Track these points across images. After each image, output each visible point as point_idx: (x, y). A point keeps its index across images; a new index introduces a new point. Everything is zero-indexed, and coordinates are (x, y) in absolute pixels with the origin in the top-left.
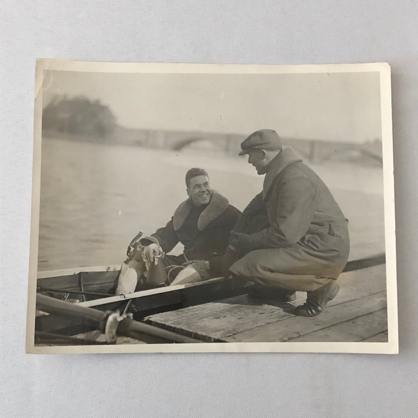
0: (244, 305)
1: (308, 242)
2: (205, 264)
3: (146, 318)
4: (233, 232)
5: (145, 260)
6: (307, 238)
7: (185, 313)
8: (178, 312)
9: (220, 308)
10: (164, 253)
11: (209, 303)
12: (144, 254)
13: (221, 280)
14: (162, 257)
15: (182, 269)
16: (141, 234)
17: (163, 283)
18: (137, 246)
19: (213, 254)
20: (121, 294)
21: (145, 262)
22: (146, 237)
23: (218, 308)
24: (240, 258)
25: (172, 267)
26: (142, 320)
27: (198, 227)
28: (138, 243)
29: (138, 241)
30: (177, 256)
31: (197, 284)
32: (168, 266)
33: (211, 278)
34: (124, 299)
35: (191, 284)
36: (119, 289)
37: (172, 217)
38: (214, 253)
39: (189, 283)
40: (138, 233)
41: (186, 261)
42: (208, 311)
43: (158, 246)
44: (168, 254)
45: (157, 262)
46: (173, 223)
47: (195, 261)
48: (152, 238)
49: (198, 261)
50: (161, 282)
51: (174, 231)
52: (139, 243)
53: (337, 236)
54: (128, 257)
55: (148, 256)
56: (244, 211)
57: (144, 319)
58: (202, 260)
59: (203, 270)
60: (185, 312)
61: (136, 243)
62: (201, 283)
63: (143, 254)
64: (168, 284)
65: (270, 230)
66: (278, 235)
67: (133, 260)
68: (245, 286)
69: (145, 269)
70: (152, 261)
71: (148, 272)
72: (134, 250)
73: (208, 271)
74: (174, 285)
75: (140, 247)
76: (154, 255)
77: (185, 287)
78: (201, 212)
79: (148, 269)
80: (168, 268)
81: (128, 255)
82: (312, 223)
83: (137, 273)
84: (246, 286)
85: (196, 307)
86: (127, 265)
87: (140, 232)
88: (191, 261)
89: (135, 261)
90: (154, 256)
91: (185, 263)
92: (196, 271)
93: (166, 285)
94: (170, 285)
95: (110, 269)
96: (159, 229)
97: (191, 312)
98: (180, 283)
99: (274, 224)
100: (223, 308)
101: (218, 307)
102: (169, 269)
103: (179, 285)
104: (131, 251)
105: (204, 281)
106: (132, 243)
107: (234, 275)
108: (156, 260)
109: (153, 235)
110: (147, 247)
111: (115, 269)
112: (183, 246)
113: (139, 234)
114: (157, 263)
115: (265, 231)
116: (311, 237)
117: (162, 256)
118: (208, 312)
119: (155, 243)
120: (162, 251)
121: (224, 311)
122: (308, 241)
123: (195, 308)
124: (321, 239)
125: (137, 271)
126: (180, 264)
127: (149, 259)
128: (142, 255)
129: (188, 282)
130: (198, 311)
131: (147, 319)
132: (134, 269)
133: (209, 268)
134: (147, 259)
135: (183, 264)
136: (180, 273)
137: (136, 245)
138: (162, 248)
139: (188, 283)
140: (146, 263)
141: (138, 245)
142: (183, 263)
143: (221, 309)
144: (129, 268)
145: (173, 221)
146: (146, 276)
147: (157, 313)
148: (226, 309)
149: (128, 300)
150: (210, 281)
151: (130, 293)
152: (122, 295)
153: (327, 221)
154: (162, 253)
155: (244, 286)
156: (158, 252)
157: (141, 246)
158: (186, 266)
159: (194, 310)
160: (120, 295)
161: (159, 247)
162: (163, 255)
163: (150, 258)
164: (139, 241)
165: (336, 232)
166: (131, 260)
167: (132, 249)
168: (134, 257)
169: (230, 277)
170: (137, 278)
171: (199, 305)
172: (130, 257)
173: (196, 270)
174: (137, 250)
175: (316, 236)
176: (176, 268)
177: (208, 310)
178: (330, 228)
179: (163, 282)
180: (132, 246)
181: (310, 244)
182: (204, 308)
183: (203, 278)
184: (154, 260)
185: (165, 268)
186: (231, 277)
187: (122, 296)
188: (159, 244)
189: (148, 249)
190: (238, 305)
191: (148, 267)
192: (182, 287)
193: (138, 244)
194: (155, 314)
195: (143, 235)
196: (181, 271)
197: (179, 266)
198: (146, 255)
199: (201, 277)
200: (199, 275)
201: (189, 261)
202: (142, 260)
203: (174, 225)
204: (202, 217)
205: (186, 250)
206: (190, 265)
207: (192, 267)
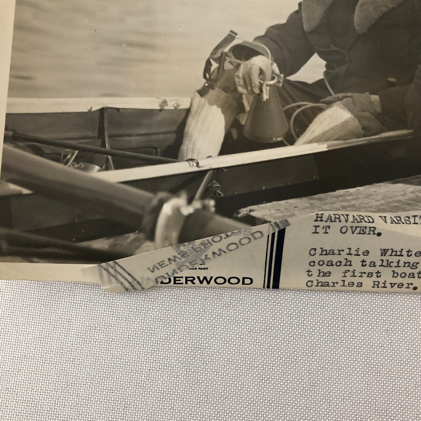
2: (371, 103)
3: (244, 211)
5: (240, 89)
7: (328, 204)
8: (312, 201)
9: (404, 195)
10: (282, 76)
11: (381, 184)
12: (240, 75)
13: (406, 135)
14: (277, 85)
15: (321, 110)
16: (234, 35)
17: (279, 139)
18: (225, 60)
19: (389, 82)
20: (190, 157)
21: (241, 95)
22: (243, 42)
23: (401, 195)
25: (299, 107)
26: (234, 216)
27: (355, 24)
28: (226, 54)
29: (226, 49)
30: (310, 82)
31: (355, 142)
32: (289, 104)
34: (196, 169)
36: (185, 148)
37: (300, 4)
38: (389, 79)
39: (337, 139)
41: (331, 95)
42: (377, 201)
43: (271, 62)
44: (292, 78)
45: (266, 95)
46: (301, 14)
47: (349, 94)
48: (256, 46)
49: (356, 95)
50: (276, 137)
51: (305, 32)
52: (229, 54)
54: (205, 83)
55: (247, 80)
57: (238, 213)
58: (363, 92)
59: (367, 114)
60: (329, 200)
61: (222, 54)
62: (362, 141)
63: (239, 77)
64: (290, 140)
67: (217, 89)
69: (241, 108)
70: (257, 91)
71: (247, 114)
72: (219, 68)
73: (378, 116)
74: (305, 143)
75: (231, 62)
76: (261, 79)
77: (327, 148)
79: (247, 108)
80: (292, 107)
81: (205, 77)
83: (225, 117)
85: (352, 190)
86: (203, 100)
87: (231, 31)
88: (341, 95)
89: (220, 90)
90: (262, 82)
91: (328, 99)
92: (352, 116)
93: (286, 142)
94: (296, 143)
95: (167, 105)
96: (272, 27)
97: (342, 201)
98: (318, 140)
100: (411, 196)
101: (402, 193)
102: (294, 109)
103: (316, 145)
104: (212, 69)
106: (215, 54)
108: (266, 91)
109: (258, 38)
110: (247, 62)
111: (178, 106)
112: (324, 63)
113: (229, 35)
114: (268, 97)
117: (278, 82)
118: (380, 202)
119: (263, 55)
120: (277, 70)
121: (414, 203)
123: (351, 194)
125: (224, 112)
126: (316, 99)
127: (249, 88)
128: (236, 80)
129: (334, 138)
130: (357, 198)
131: (245, 213)
132: (219, 107)
133: (379, 109)
134: (247, 89)
135: (322, 100)
136: (316, 120)
137: (223, 58)
138: (278, 66)
139: (333, 140)
140: (244, 96)
141: (227, 58)
142: (324, 98)
143: (406, 198)
144: (208, 106)
145: (302, 10)
146: (243, 123)
147: (267, 202)
148: (417, 196)
149: (206, 171)
150: (382, 138)
151: (210, 157)
152: (192, 160)
154: (277, 75)
156: (269, 75)
157: (234, 60)
158: (330, 104)
159: (347, 198)
160: (187, 161)
161: (272, 64)
162: (281, 80)
163: (253, 85)
164: (229, 51)
166: (213, 88)
167: (215, 65)
168: (219, 83)
170: (225, 128)
171: (358, 188)
172: (209, 82)
173: (352, 114)
174: (225, 68)
176: (308, 108)
177: (378, 199)
179: (279, 137)
180: (214, 59)
182: (371, 195)
183: (367, 131)
184: (261, 91)
185: (283, 107)
187: (191, 162)
188: (273, 58)
189: (250, 66)
191: (249, 104)
192: (323, 147)
193: (228, 56)
194: (262, 203)
195: (238, 38)
196: (319, 113)
197: (314, 103)
198: (244, 80)
199: (364, 128)
200: (358, 124)
201: (335, 93)
202: (236, 90)
203: (304, 19)
204: (362, 5)
205: (330, 71)
206: (338, 102)
207: (342, 106)
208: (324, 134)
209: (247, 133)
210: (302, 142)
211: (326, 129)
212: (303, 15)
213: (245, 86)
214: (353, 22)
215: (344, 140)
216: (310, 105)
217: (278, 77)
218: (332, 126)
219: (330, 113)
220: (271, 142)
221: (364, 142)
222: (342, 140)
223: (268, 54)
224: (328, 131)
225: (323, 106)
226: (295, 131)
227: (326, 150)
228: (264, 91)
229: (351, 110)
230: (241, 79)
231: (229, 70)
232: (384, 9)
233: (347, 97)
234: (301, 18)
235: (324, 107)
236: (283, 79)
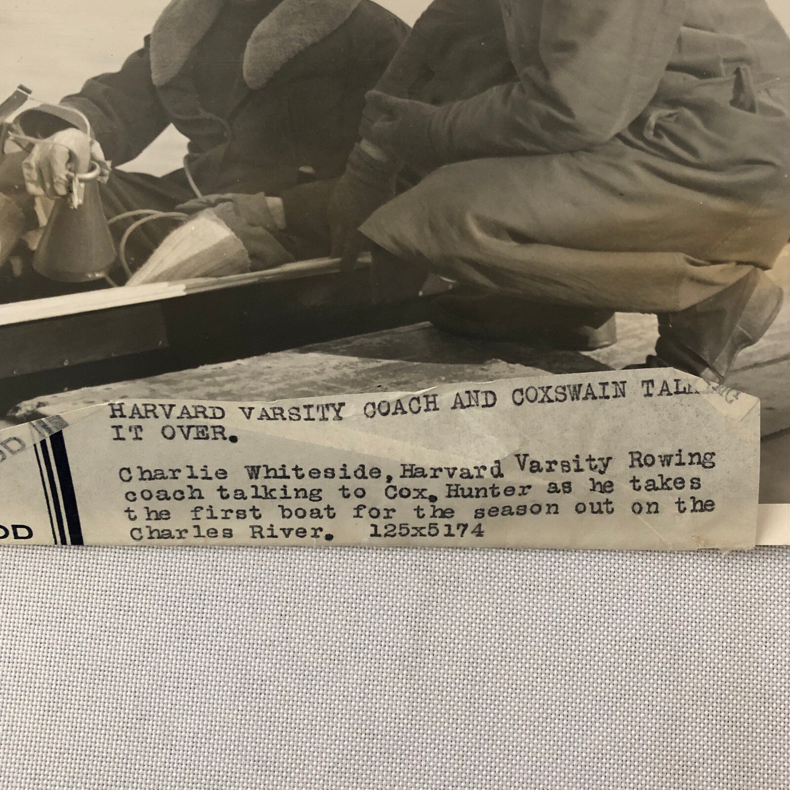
0: (415, 364)
1: (656, 134)
2: (267, 210)
3: (27, 406)
4: (379, 93)
5: (32, 188)
6: (653, 120)
7: (182, 390)
8: (153, 386)
9: (322, 372)
10: (109, 163)
11: (280, 354)
12: (33, 164)
13: (328, 267)
14: (99, 179)
15: (176, 224)
16: (25, 93)
17: (100, 275)
18: (7, 136)
19: (302, 173)
21: (33, 197)
22: (42, 106)
23: (316, 372)
24: (401, 189)
25: (137, 218)
26: (8, 415)
27: (245, 74)
28: (9, 127)
29: (11, 118)
31: (235, 279)
32: (119, 213)
33: (289, 261)
35: (213, 279)
37: (147, 39)
38: (302, 169)
39: (204, 275)
40: (15, 88)
41: (195, 196)
42: (272, 383)
43: (89, 139)
44: (127, 167)
45: (79, 198)
46: (148, 56)
47: (229, 195)
48: (65, 111)
49: (241, 197)
50: (93, 272)
51: (153, 86)
52: (14, 126)
53: (767, 110)
55: (46, 172)
56: (418, 22)
57: (17, 409)
59: (260, 230)
60: (185, 384)
62: (250, 278)
63: (29, 166)
64: (119, 278)
65: (515, 92)
66: (542, 107)
68: (421, 293)
69: (31, 221)
70: (62, 191)
71: (42, 231)
73: (279, 235)
74: (145, 283)
75: (17, 142)
76: (70, 170)
77: (186, 289)
78: (258, 22)
79: (43, 220)
80: (124, 219)
82: (671, 67)
84: (424, 292)
85: (227, 366)
87: (21, 87)
88: (213, 198)
90: (72, 174)
91: (190, 203)
92: (233, 234)
93: (111, 282)
94: (128, 283)
96: (95, 79)
97: (208, 384)
98: (169, 276)
99: (532, 71)
100: (334, 374)
101: (317, 370)
102: (127, 222)
103: (165, 285)
105: (261, 270)
107: (377, 249)
108: (78, 189)
109: (69, 99)
110: (47, 140)
112: (186, 140)
113: (17, 93)
114: (81, 201)
115: (495, 93)
116: (670, 115)
117: (102, 174)
118: (276, 386)
119: (77, 128)
120: (100, 154)
121: (339, 386)
122: (659, 129)
123: (225, 373)
124: (707, 122)
127: (48, 185)
128: (26, 171)
129: (197, 274)
130: (237, 379)
131: (29, 408)
133: (280, 222)
135: (180, 206)
136: (167, 240)
137: (3, 134)
138: (102, 146)
139: (197, 277)
140: (38, 201)
141: (10, 133)
142: (183, 202)
143: (324, 377)
145: (151, 48)
146: (34, 247)
147: (70, 389)
148: (344, 374)
150: (284, 273)
153: (726, 61)
154: (99, 162)
155: (418, 293)
156: (85, 161)
157: (22, 136)
158: (192, 212)
159: (218, 379)
161: (91, 143)
162: (107, 172)
163: (55, 181)
164: (15, 121)
165: (762, 98)
169: (360, 260)
171: (239, 361)
173: (233, 230)
174: (6, 151)
175: (688, 113)
176: (153, 220)
177: (274, 380)
178: (739, 85)
179: (99, 272)
181: (667, 142)
182: (262, 374)
183: (257, 260)
184: (70, 191)
185: (108, 218)
186: (367, 259)
188: (93, 133)
189: (50, 147)
190: (393, 361)
191: (46, 212)
192: (177, 290)
193: (12, 130)
194: (62, 391)
195: (32, 99)
196: (172, 230)
197: (164, 211)
198: (40, 171)
199: (252, 256)
200: (244, 248)
201: (203, 194)
202: (23, 188)
203: (153, 65)
204: (257, 39)
205: (196, 155)
206: (208, 210)
207: (215, 217)
208: (180, 266)
209: (40, 264)
210: (141, 280)
211: (184, 257)
212: (153, 57)
213: (41, 182)
214: (242, 70)
215: (216, 277)
216: (159, 214)
217: (101, 167)
218: (196, 252)
219: (193, 228)
220: (83, 280)
221: (251, 281)
222: (213, 276)
223: (85, 126)
224: (189, 260)
225: (180, 216)
226: (128, 260)
227: (184, 294)
228: (75, 190)
229: (229, 224)
230: (34, 170)
231: (13, 155)
232: (298, 44)
233: (224, 201)
234: (148, 63)
235: (182, 219)
236: (110, 169)
